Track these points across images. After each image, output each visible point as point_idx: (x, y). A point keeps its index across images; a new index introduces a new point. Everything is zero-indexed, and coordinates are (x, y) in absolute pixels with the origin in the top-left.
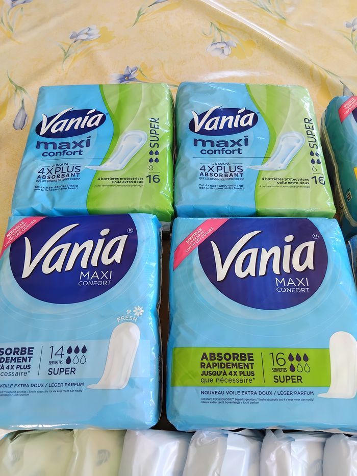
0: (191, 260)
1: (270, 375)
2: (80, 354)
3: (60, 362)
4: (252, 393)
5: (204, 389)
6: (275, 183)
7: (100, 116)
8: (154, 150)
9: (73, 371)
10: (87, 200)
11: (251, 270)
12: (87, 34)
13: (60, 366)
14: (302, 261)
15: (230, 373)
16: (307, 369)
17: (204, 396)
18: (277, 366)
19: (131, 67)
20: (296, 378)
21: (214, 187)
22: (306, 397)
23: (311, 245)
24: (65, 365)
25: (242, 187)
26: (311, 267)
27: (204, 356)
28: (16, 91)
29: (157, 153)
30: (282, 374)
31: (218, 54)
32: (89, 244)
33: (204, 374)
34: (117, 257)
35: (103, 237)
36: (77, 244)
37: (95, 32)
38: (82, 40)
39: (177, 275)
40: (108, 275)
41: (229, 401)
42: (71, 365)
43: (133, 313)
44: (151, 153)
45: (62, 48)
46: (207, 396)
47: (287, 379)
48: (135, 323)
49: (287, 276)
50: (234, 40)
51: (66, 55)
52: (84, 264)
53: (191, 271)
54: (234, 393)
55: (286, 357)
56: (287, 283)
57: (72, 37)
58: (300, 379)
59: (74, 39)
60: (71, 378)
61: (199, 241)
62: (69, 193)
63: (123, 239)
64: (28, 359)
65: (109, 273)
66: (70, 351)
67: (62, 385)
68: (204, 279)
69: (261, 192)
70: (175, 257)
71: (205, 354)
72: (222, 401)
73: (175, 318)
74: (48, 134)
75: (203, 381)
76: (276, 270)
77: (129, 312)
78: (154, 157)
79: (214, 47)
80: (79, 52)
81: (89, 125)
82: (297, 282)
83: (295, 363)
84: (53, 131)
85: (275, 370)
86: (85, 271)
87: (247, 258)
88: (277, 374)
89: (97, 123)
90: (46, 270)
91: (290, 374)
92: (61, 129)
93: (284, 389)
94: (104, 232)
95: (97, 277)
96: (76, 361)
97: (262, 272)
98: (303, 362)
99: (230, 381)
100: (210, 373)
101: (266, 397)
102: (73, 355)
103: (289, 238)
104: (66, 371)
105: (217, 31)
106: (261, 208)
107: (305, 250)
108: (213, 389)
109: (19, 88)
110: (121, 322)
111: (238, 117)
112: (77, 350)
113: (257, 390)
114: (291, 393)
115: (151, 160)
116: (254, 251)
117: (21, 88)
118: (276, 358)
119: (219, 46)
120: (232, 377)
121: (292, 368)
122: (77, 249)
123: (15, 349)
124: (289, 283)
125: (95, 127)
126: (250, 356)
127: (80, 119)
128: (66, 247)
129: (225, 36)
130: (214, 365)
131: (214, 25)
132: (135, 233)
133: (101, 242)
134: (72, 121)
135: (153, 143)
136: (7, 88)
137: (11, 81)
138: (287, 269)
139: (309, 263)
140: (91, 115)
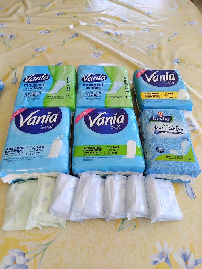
0: (81, 121)
1: (106, 152)
2: (41, 148)
3: (34, 151)
4: (100, 157)
5: (84, 157)
6: (112, 98)
7: (48, 76)
8: (68, 87)
9: (39, 153)
10: (43, 103)
11: (102, 123)
12: (42, 49)
13: (34, 152)
14: (120, 121)
15: (93, 152)
16: (119, 150)
17: (84, 159)
18: (109, 150)
19: (60, 62)
21: (91, 99)
22: (118, 158)
23: (123, 116)
24: (36, 152)
25: (100, 99)
27: (85, 148)
28: (13, 70)
29: (69, 88)
30: (110, 152)
31: (95, 57)
32: (44, 117)
33: (84, 153)
34: (55, 120)
35: (49, 114)
36: (39, 117)
37: (45, 48)
38: (40, 51)
39: (76, 126)
40: (51, 126)
41: (93, 160)
42: (38, 152)
43: (60, 137)
44: (67, 88)
45: (32, 54)
46: (86, 159)
47: (112, 153)
49: (114, 125)
50: (102, 53)
51: (33, 57)
52: (42, 122)
53: (81, 124)
54: (94, 158)
55: (112, 147)
57: (36, 50)
58: (116, 153)
59: (36, 51)
60: (38, 155)
61: (84, 115)
62: (36, 101)
63: (57, 115)
64: (22, 150)
66: (38, 147)
67: (35, 157)
68: (86, 126)
69: (107, 101)
70: (76, 120)
71: (85, 147)
72: (90, 160)
73: (75, 138)
74: (28, 82)
75: (84, 155)
76: (111, 123)
77: (59, 136)
78: (68, 89)
79: (94, 55)
80: (39, 56)
81: (44, 79)
82: (117, 127)
83: (115, 149)
84: (30, 81)
85: (108, 151)
86: (43, 124)
87: (101, 120)
89: (47, 78)
90: (28, 124)
91: (113, 152)
92: (33, 80)
93: (111, 156)
94: (50, 113)
96: (40, 150)
97: (106, 124)
98: (118, 149)
100: (86, 153)
101: (105, 158)
102: (39, 149)
103: (116, 114)
104: (36, 153)
105: (95, 49)
106: (107, 106)
107: (121, 118)
108: (87, 157)
109: (13, 69)
110: (56, 139)
111: (100, 77)
112: (40, 147)
113: (102, 156)
114: (113, 157)
115: (67, 90)
116: (104, 118)
117: (14, 69)
118: (109, 147)
119: (96, 54)
120: (94, 153)
121: (114, 150)
122: (40, 118)
123: (17, 148)
125: (46, 80)
126: (100, 148)
127: (40, 77)
128: (36, 117)
129: (98, 51)
130: (88, 150)
131: (94, 47)
132: (61, 113)
133: (48, 116)
134: (37, 78)
135: (68, 85)
136: (9, 68)
137: (10, 66)
138: (114, 123)
139: (122, 121)
140: (45, 76)
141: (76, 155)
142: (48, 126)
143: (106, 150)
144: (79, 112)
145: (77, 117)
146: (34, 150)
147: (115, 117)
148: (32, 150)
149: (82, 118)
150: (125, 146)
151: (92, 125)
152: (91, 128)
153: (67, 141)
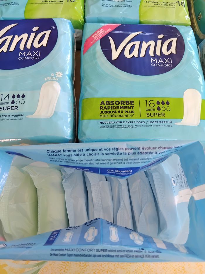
1: (144, 112)
2: (21, 98)
3: (8, 103)
4: (132, 122)
5: (102, 121)
6: (153, 4)
9: (16, 108)
11: (135, 53)
13: (7, 105)
14: (168, 49)
15: (119, 112)
16: (168, 109)
17: (101, 125)
20: (161, 114)
21: (112, 6)
22: (167, 124)
23: (174, 40)
24: (11, 105)
25: (130, 6)
26: (174, 52)
27: (102, 103)
30: (152, 112)
32: (25, 36)
33: (102, 112)
39: (86, 57)
40: (38, 54)
41: (118, 127)
42: (15, 105)
46: (104, 125)
47: (155, 114)
48: (57, 81)
49: (158, 57)
52: (22, 47)
54: (121, 122)
55: (155, 103)
56: (158, 61)
58: (163, 115)
61: (101, 36)
65: (39, 52)
66: (14, 97)
67: (9, 116)
69: (143, 9)
71: (103, 102)
72: (113, 127)
75: (101, 117)
76: (151, 54)
82: (164, 61)
83: (161, 106)
85: (147, 110)
86: (22, 51)
88: (149, 112)
91: (157, 111)
93: (153, 120)
94: (35, 29)
95: (31, 55)
96: (18, 102)
97: (142, 54)
98: (166, 105)
99: (118, 116)
100: (106, 112)
101: (141, 124)
102: (16, 99)
103: (161, 36)
107: (171, 42)
108: (108, 121)
110: (47, 81)
112: (18, 96)
113: (136, 121)
114: (157, 122)
116: (137, 43)
118: (148, 103)
120: (120, 114)
121: (159, 109)
124: (159, 61)
126: (132, 102)
128: (10, 38)
130: (109, 108)
133: (33, 35)
138: (158, 53)
139: (173, 50)
141: (86, 117)
142: (33, 54)
143: (144, 107)
144: (90, 29)
145: (87, 41)
146: (6, 101)
147: (159, 42)
148: (4, 101)
149: (95, 42)
150: (180, 101)
151: (115, 55)
152: (115, 63)
153: (69, 85)
